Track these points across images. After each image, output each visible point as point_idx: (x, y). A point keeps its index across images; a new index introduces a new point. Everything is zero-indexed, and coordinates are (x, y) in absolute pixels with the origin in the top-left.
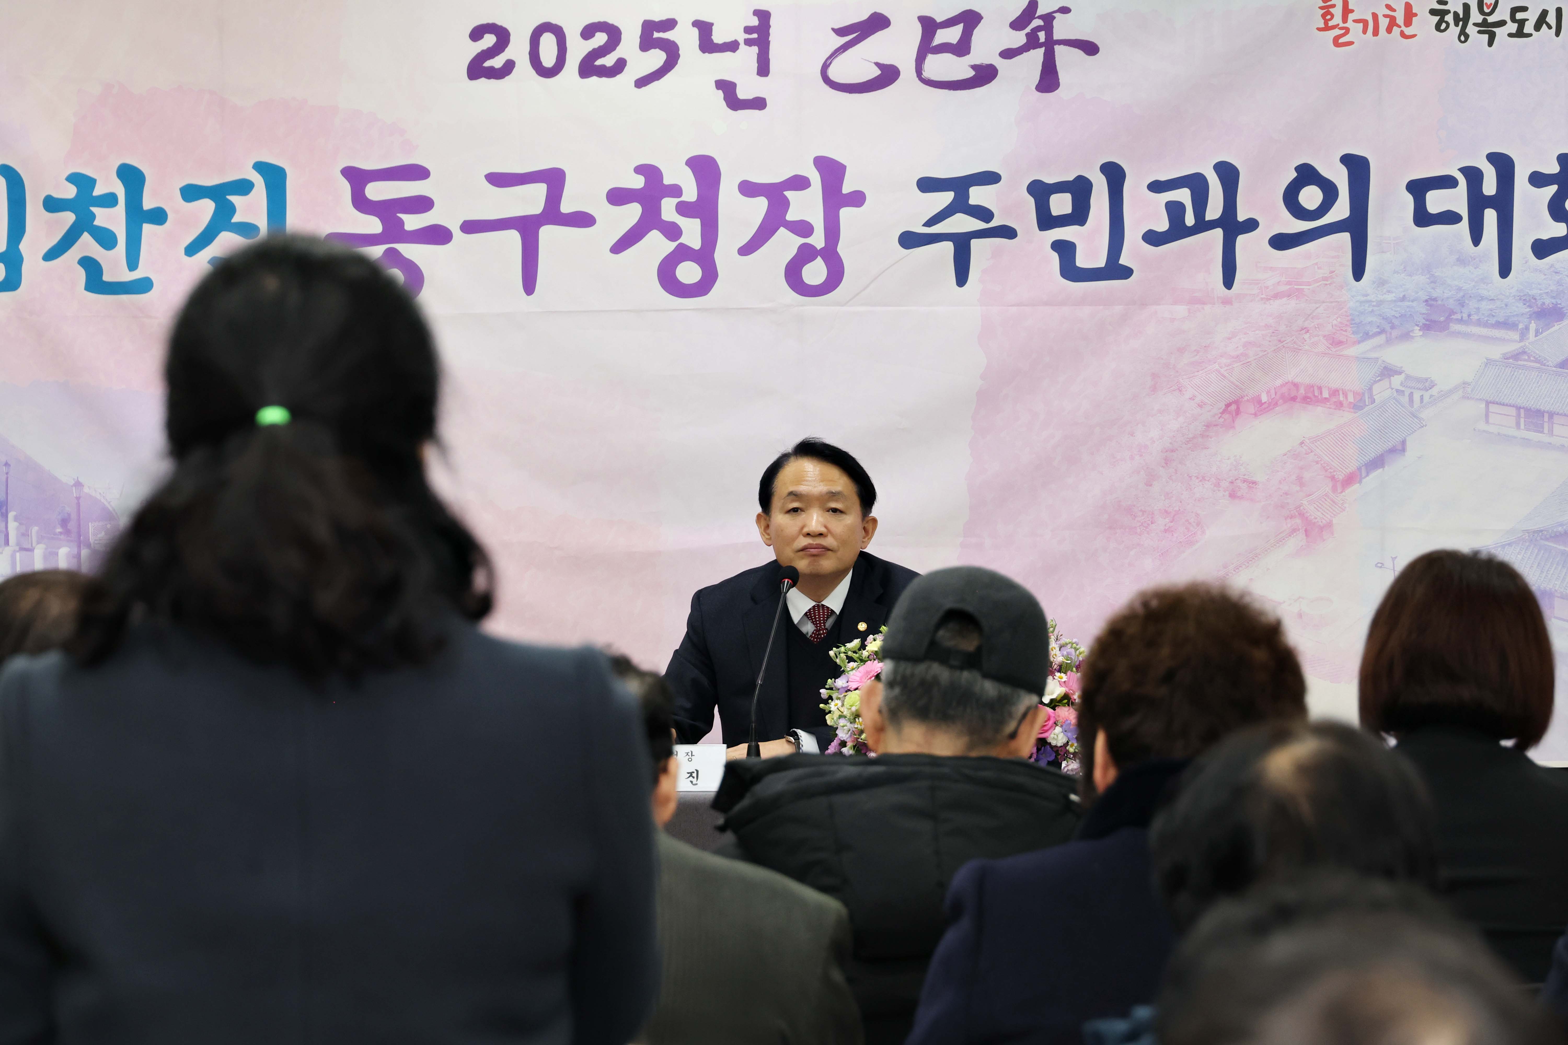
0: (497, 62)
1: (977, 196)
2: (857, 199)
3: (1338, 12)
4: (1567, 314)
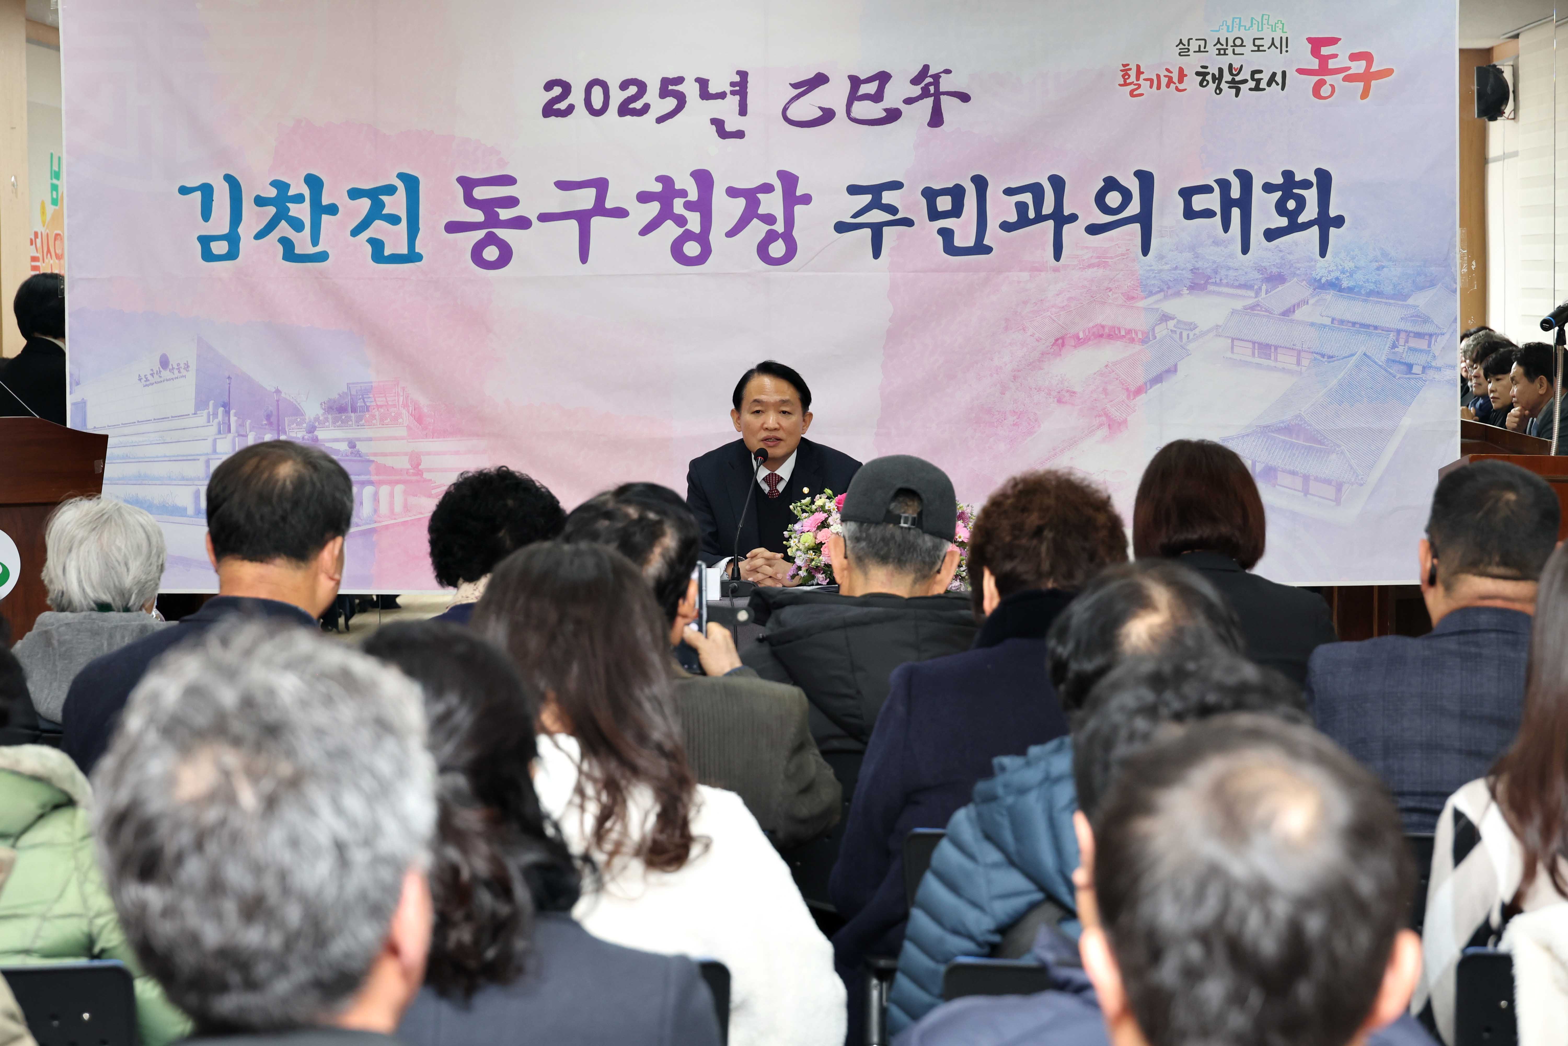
0: (562, 106)
1: (888, 197)
2: (806, 199)
3: (1133, 73)
4: (1288, 279)
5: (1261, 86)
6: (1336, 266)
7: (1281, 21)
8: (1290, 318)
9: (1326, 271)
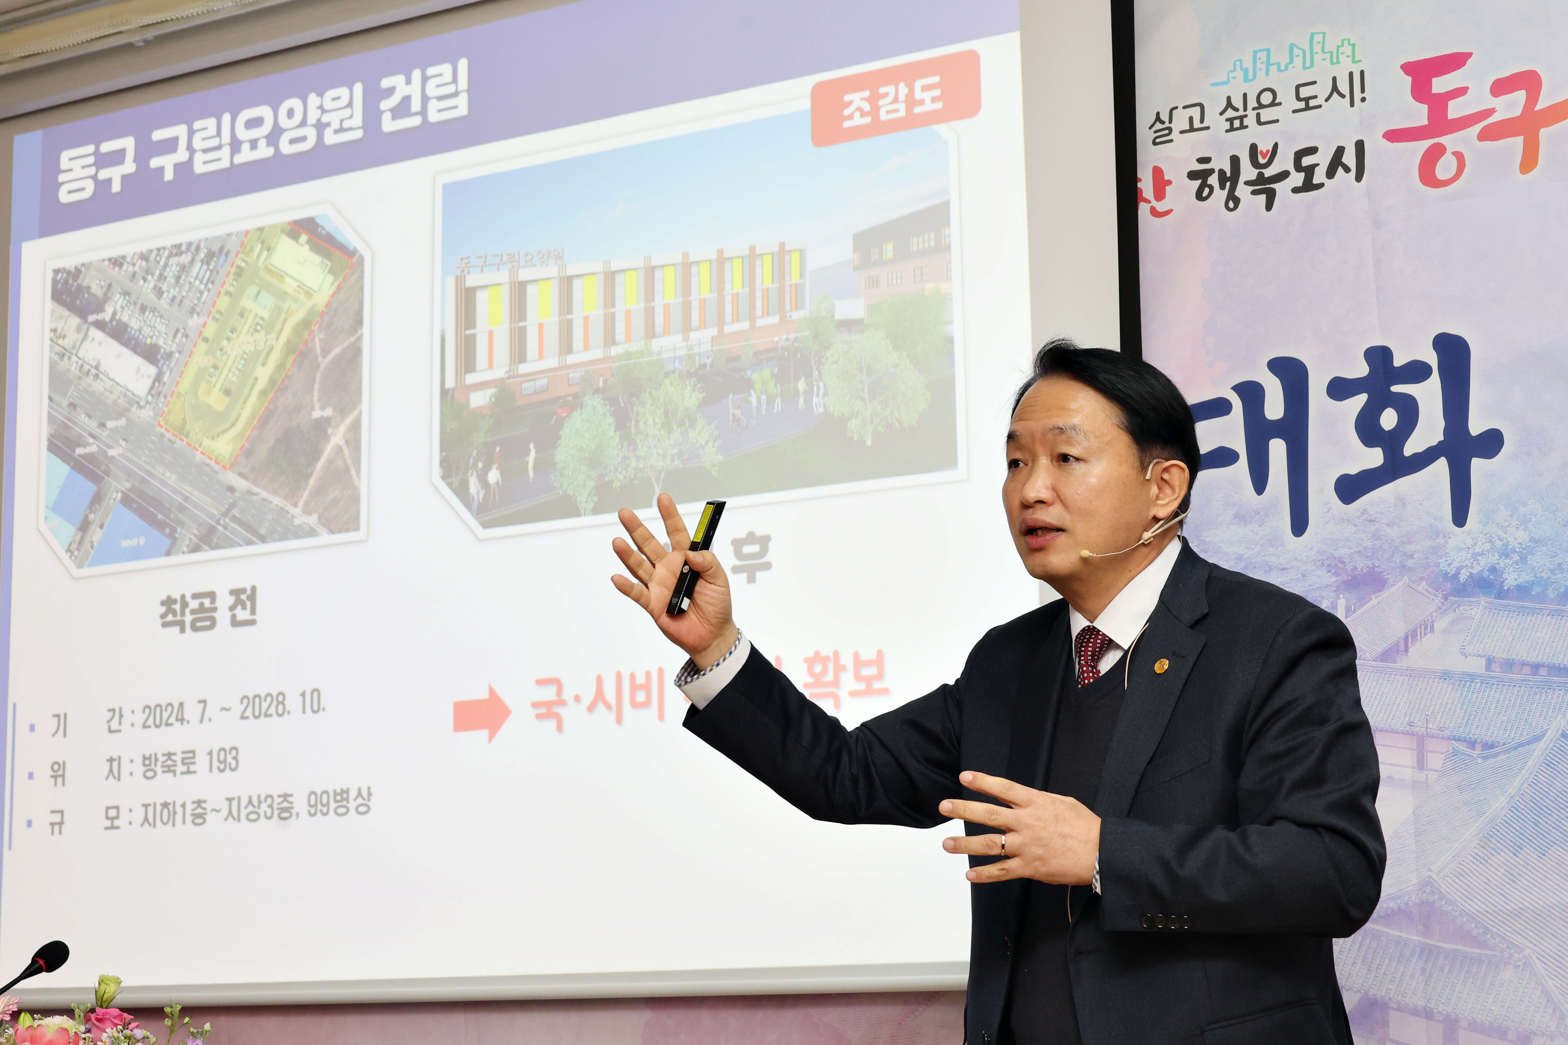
4: (1391, 581)
5: (1315, 181)
6: (1490, 541)
7: (1349, 40)
8: (1397, 665)
9: (1469, 556)
